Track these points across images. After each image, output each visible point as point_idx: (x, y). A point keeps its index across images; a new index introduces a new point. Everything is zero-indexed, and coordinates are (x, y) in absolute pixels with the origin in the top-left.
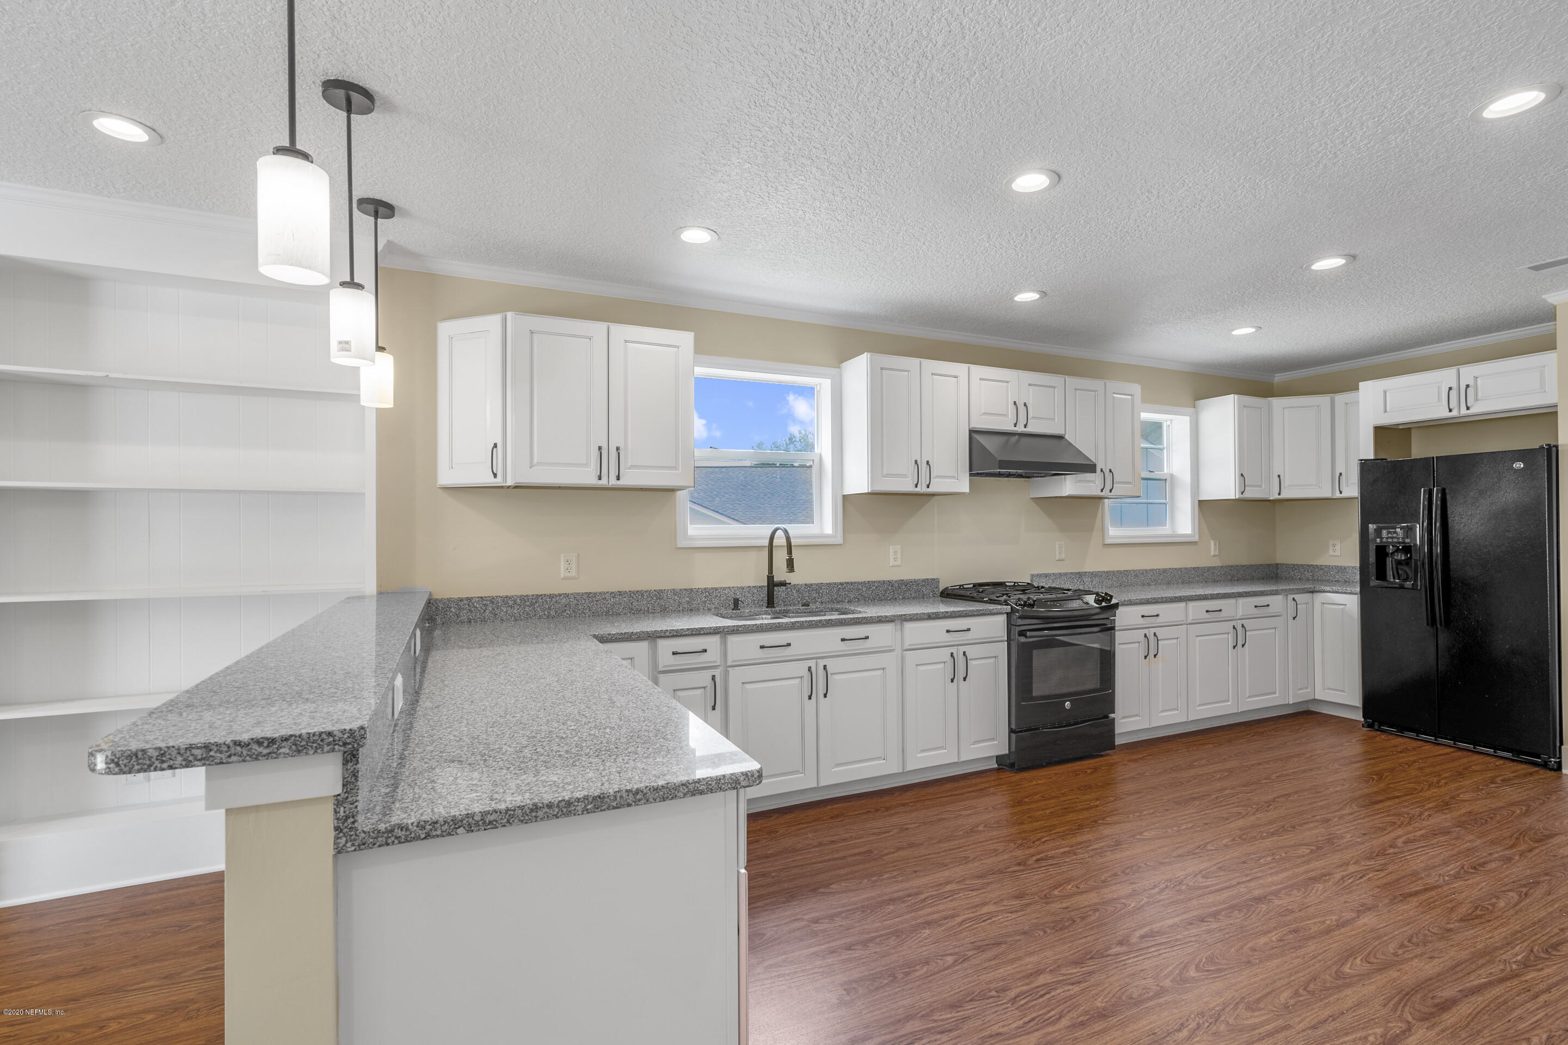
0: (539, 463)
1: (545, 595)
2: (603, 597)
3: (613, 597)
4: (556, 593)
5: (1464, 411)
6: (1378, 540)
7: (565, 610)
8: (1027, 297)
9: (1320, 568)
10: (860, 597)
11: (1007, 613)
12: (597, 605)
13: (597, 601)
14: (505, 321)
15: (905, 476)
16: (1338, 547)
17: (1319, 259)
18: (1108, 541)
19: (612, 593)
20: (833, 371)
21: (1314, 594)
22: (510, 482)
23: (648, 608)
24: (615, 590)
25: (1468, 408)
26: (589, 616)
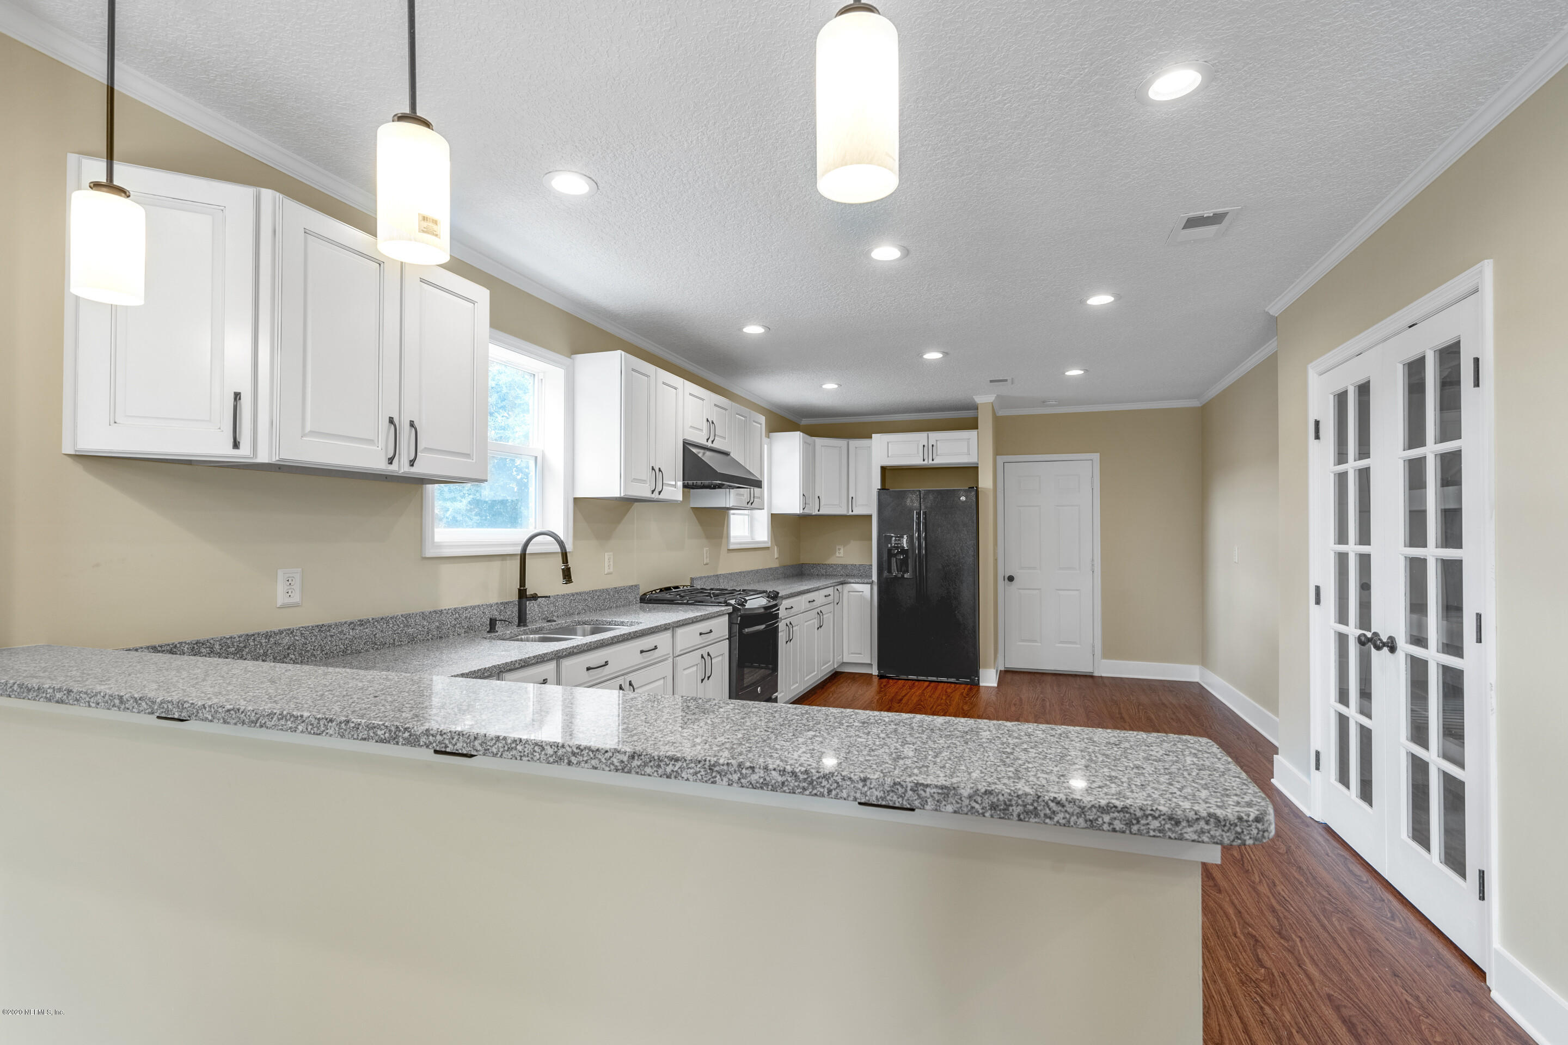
0: (313, 433)
1: (259, 634)
2: (340, 630)
3: (353, 629)
4: (276, 629)
5: (931, 462)
6: (889, 545)
7: (288, 654)
8: (754, 330)
9: (830, 566)
10: (586, 608)
11: (728, 614)
12: (331, 643)
13: (332, 636)
14: (258, 200)
15: (644, 481)
16: (842, 551)
17: (929, 352)
18: (731, 547)
19: (351, 623)
20: (566, 360)
21: (845, 585)
22: (263, 457)
23: (394, 640)
24: (355, 618)
25: (933, 460)
26: (321, 659)
